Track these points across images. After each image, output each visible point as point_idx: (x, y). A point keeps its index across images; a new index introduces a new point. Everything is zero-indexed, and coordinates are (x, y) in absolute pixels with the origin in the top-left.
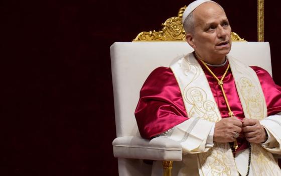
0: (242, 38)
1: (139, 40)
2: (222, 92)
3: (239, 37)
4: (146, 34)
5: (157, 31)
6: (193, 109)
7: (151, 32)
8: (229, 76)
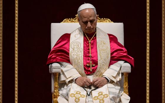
0: (112, 21)
1: (64, 22)
2: (89, 45)
3: (110, 21)
4: (67, 20)
5: (73, 18)
6: (73, 51)
7: (70, 19)
8: (94, 38)
